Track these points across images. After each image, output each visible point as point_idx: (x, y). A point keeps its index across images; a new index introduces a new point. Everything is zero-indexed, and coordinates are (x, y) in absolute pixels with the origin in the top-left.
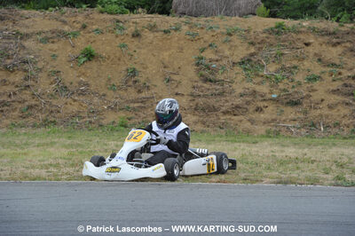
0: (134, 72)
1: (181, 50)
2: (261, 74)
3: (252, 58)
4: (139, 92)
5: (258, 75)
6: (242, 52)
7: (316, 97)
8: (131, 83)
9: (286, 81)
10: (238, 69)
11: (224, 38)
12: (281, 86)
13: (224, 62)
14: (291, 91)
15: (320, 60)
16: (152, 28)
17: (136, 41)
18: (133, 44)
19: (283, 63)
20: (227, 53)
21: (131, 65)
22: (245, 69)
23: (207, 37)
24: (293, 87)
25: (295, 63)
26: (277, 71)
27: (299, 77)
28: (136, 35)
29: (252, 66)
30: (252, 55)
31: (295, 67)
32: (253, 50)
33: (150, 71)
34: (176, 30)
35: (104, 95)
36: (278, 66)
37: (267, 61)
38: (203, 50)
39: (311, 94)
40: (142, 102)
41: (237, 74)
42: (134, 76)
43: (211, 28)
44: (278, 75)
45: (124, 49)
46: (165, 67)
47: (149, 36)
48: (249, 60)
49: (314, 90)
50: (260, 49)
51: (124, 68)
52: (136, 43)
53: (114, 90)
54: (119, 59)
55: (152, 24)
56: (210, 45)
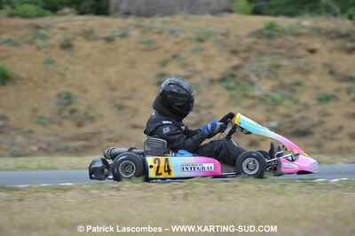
0: (69, 99)
1: (132, 64)
2: (251, 94)
3: (237, 73)
4: (80, 125)
5: (246, 96)
6: (221, 64)
7: (331, 123)
8: (66, 113)
9: (287, 102)
10: (218, 88)
11: (194, 45)
12: (282, 110)
13: (197, 79)
14: (296, 116)
15: (332, 73)
16: (88, 35)
17: (66, 55)
18: (62, 59)
19: (281, 78)
20: (200, 66)
21: (63, 89)
22: (229, 89)
23: (168, 45)
24: (299, 111)
25: (298, 78)
26: (274, 90)
27: (306, 97)
28: (67, 46)
29: (237, 83)
30: (236, 68)
31: (298, 84)
32: (235, 61)
33: (92, 97)
34: (123, 36)
35: (30, 132)
36: (275, 83)
37: (258, 76)
38: (164, 64)
39: (325, 119)
40: (86, 139)
41: (217, 95)
42: (70, 103)
43: (173, 32)
44: (276, 96)
45: (51, 66)
46: (113, 89)
47: (84, 46)
48: (233, 76)
49: (328, 115)
50: (246, 59)
51: (54, 93)
52: (67, 57)
53: (44, 125)
54: (45, 81)
55: (87, 29)
56: (175, 57)
